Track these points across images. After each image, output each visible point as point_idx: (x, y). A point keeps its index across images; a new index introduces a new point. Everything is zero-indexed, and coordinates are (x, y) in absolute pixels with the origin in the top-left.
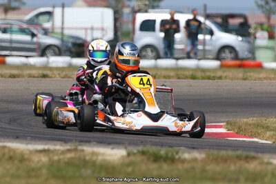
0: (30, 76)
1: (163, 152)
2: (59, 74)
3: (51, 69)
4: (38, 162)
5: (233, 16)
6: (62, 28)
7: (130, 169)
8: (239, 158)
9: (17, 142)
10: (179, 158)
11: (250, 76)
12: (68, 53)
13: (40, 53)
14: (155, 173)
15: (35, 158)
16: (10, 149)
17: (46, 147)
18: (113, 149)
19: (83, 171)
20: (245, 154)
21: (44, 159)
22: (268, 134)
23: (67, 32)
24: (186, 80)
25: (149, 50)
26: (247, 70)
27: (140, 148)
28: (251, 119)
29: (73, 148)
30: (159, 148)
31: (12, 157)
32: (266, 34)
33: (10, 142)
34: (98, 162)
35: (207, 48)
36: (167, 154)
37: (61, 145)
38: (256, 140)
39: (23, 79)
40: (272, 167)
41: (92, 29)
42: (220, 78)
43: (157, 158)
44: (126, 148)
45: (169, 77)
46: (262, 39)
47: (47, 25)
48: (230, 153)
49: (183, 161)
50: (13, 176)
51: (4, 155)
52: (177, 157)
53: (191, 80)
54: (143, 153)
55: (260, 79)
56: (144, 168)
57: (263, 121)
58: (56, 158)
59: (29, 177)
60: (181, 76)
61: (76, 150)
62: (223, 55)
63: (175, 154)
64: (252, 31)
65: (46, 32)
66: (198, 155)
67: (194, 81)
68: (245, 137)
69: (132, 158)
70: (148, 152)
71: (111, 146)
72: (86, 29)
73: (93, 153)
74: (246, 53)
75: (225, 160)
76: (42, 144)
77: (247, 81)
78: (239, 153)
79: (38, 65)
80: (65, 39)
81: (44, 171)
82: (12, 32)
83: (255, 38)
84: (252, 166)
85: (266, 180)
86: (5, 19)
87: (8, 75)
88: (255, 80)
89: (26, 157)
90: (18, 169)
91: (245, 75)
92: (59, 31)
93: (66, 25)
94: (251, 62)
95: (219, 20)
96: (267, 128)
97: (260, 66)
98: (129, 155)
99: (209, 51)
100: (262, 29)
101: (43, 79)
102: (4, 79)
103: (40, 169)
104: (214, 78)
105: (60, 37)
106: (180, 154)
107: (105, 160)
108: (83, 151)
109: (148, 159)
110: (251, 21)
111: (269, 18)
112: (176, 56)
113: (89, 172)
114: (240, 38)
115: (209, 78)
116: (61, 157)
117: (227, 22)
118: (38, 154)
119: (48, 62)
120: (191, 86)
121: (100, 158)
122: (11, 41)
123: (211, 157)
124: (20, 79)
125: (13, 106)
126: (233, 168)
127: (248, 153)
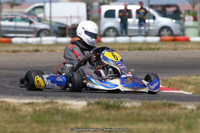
0: (26, 51)
1: (112, 102)
2: (47, 49)
3: (43, 46)
4: (26, 111)
5: (169, 6)
6: (50, 17)
7: (88, 115)
8: (164, 105)
9: (12, 98)
10: (123, 106)
11: (179, 47)
12: (55, 34)
13: (36, 35)
14: (105, 117)
15: (24, 109)
16: (6, 103)
17: (32, 101)
18: (78, 101)
19: (56, 117)
20: (169, 102)
21: (30, 109)
22: (190, 87)
23: (53, 20)
24: (134, 51)
25: (111, 31)
26: (177, 43)
27: (97, 100)
28: (179, 77)
29: (50, 101)
30: (109, 99)
31: (8, 108)
32: (192, 18)
33: (7, 98)
34: (67, 111)
35: (151, 28)
36: (114, 103)
37: (42, 99)
38: (181, 92)
39: (22, 53)
40: (187, 111)
41: (71, 17)
42: (158, 49)
43: (108, 107)
44: (86, 100)
45: (123, 49)
46: (189, 21)
47: (41, 15)
48: (159, 102)
49: (126, 108)
50: (7, 122)
51: (2, 107)
52: (121, 105)
53: (138, 51)
54: (98, 103)
55: (186, 49)
56: (98, 114)
57: (187, 78)
58: (38, 108)
59: (18, 122)
60: (131, 49)
61: (52, 102)
62: (162, 33)
63: (120, 103)
64: (182, 16)
65: (40, 20)
66: (136, 104)
67: (140, 51)
68: (174, 90)
69: (90, 107)
70: (101, 102)
71: (77, 99)
72: (67, 18)
73: (64, 104)
74: (178, 31)
75: (155, 107)
76: (29, 99)
77: (177, 51)
78: (165, 101)
79: (34, 43)
80: (53, 24)
81: (29, 118)
82: (16, 21)
83: (184, 20)
84: (173, 111)
85: (182, 120)
86: (11, 12)
87: (11, 51)
88: (183, 50)
89: (17, 108)
90: (10, 117)
91: (176, 47)
92: (49, 19)
93: (53, 15)
94: (182, 38)
95: (160, 9)
96: (189, 83)
97: (187, 40)
98: (88, 105)
99: (152, 30)
100: (189, 14)
101: (36, 53)
102: (8, 54)
103: (26, 116)
104: (154, 49)
105: (49, 23)
106: (124, 103)
107: (72, 109)
108: (57, 102)
109: (102, 107)
110: (182, 9)
111: (194, 7)
112: (130, 34)
113: (60, 118)
114: (174, 21)
115: (150, 49)
116: (42, 107)
117: (165, 10)
118: (26, 106)
119: (41, 41)
120: (138, 55)
121: (68, 108)
122: (15, 27)
123: (145, 105)
124: (19, 53)
125: (14, 72)
126: (159, 112)
127: (171, 102)
